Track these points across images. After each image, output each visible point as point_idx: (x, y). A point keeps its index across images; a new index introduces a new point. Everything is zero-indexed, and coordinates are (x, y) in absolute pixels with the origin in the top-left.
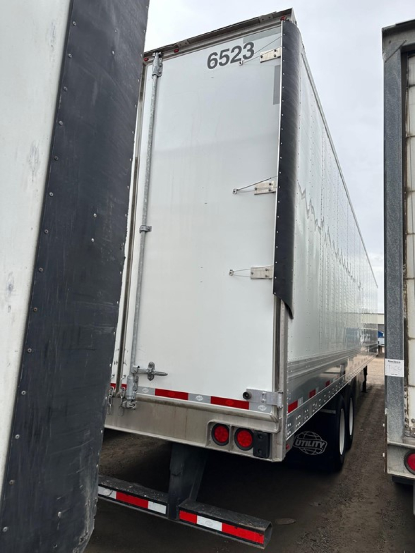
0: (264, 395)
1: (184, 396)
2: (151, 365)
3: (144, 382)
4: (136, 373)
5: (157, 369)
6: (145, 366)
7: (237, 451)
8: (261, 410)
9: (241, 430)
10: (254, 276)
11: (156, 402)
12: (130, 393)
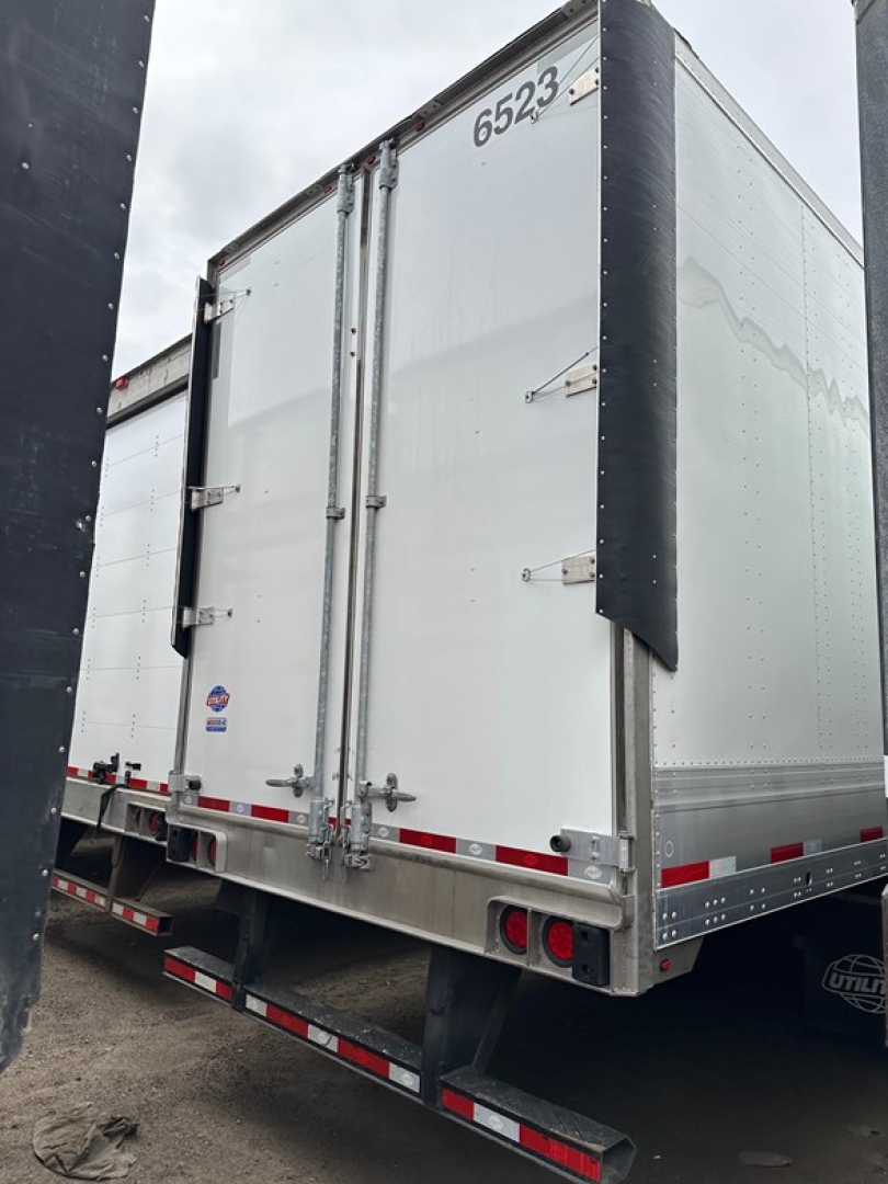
0: (595, 842)
1: (447, 844)
2: (392, 781)
3: (382, 816)
4: (365, 797)
5: (403, 788)
6: (380, 783)
7: (547, 968)
8: (590, 878)
9: (555, 921)
10: (570, 577)
11: (402, 856)
12: (357, 836)
